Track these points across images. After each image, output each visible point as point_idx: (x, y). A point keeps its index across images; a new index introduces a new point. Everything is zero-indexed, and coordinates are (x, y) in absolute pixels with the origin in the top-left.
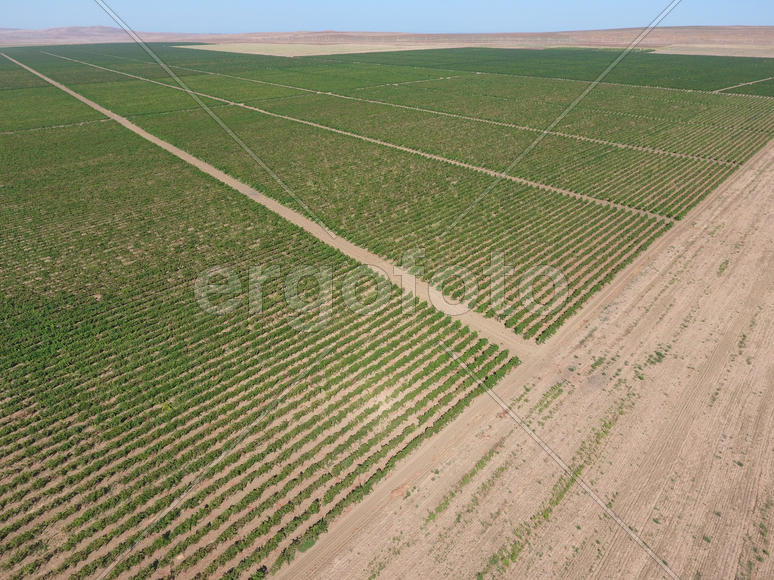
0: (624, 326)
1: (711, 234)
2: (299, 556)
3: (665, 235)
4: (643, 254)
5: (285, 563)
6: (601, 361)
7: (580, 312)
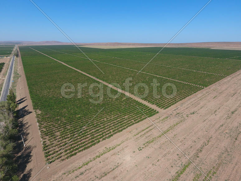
0: (186, 107)
1: (214, 90)
2: (107, 139)
3: (202, 90)
4: (195, 94)
5: (104, 140)
6: (179, 113)
7: (175, 104)
